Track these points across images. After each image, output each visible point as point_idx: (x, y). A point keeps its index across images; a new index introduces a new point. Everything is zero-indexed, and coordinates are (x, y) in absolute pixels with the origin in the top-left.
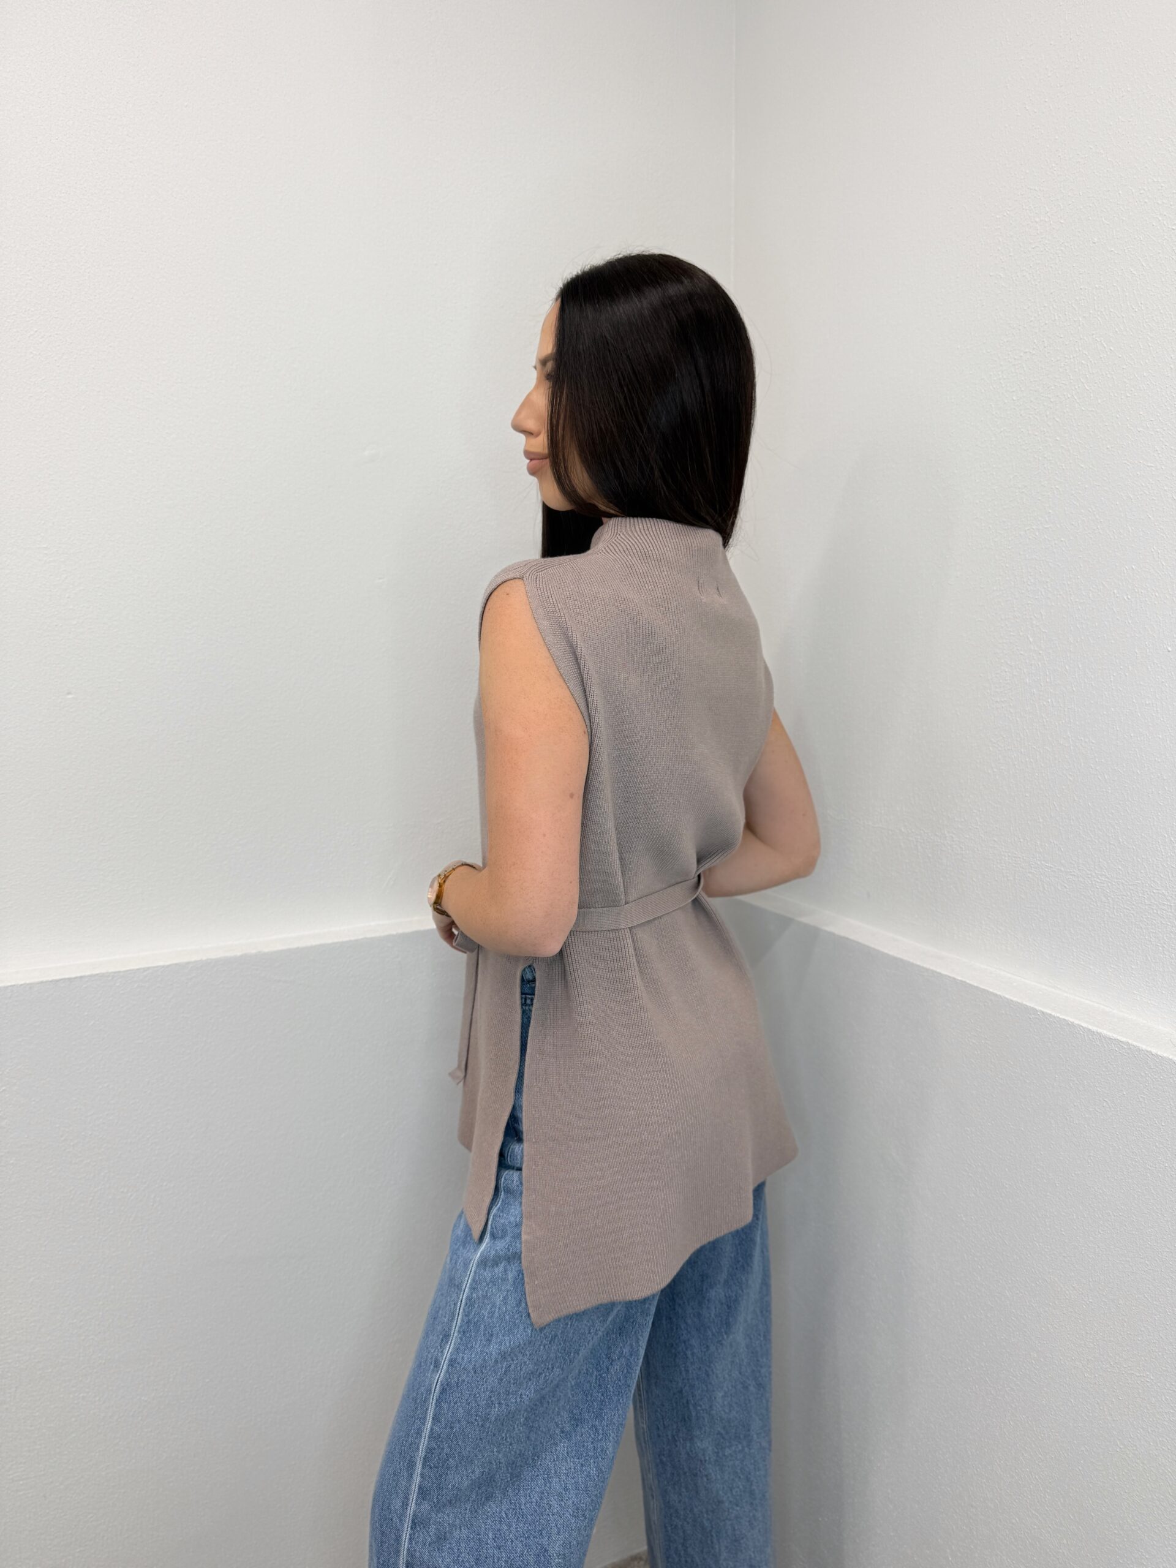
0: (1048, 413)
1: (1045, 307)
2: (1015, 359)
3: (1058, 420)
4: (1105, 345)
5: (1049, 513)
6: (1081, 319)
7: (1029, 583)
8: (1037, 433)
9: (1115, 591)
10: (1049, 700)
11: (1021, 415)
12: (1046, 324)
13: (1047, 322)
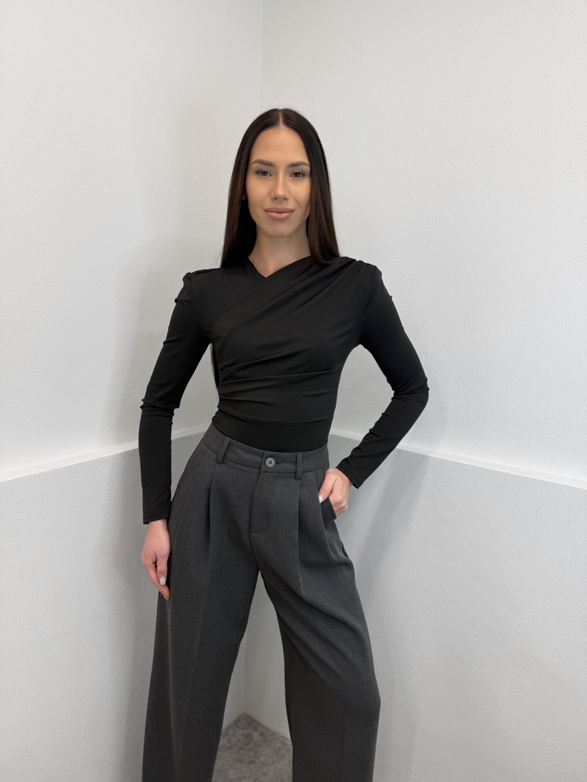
0: (433, 216)
1: (433, 172)
2: (417, 191)
3: (437, 220)
4: (461, 193)
5: (432, 258)
6: (449, 180)
7: (421, 286)
8: (427, 224)
9: (462, 291)
10: (429, 334)
11: (420, 215)
12: (433, 179)
13: (434, 179)
